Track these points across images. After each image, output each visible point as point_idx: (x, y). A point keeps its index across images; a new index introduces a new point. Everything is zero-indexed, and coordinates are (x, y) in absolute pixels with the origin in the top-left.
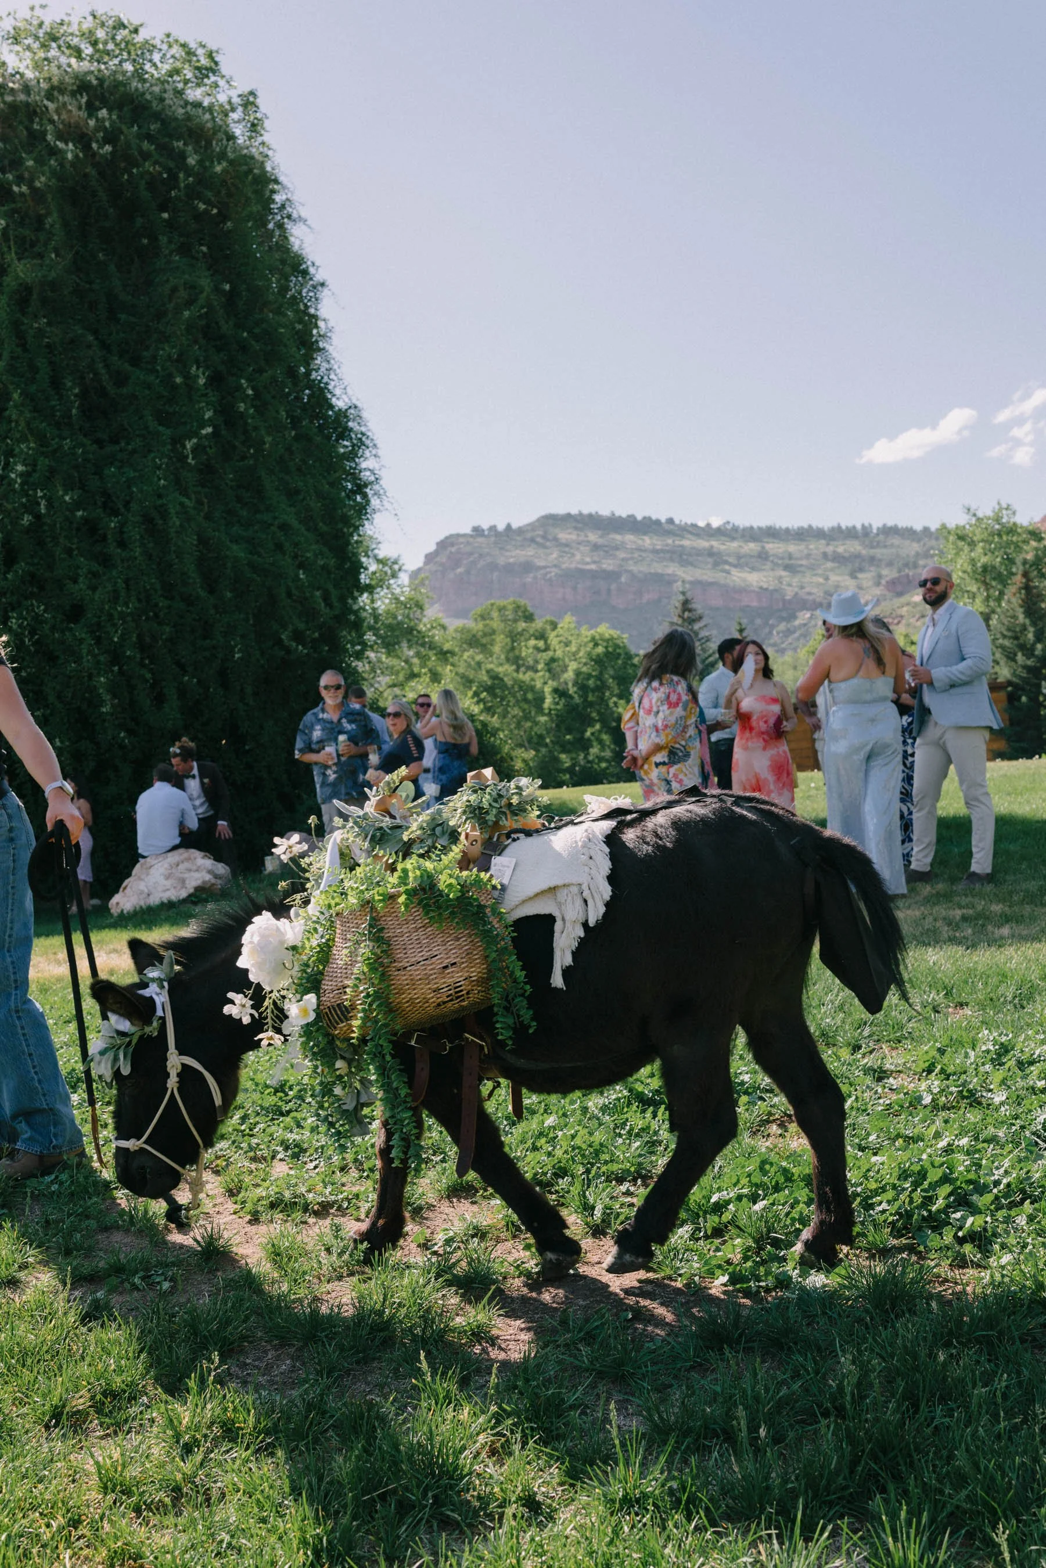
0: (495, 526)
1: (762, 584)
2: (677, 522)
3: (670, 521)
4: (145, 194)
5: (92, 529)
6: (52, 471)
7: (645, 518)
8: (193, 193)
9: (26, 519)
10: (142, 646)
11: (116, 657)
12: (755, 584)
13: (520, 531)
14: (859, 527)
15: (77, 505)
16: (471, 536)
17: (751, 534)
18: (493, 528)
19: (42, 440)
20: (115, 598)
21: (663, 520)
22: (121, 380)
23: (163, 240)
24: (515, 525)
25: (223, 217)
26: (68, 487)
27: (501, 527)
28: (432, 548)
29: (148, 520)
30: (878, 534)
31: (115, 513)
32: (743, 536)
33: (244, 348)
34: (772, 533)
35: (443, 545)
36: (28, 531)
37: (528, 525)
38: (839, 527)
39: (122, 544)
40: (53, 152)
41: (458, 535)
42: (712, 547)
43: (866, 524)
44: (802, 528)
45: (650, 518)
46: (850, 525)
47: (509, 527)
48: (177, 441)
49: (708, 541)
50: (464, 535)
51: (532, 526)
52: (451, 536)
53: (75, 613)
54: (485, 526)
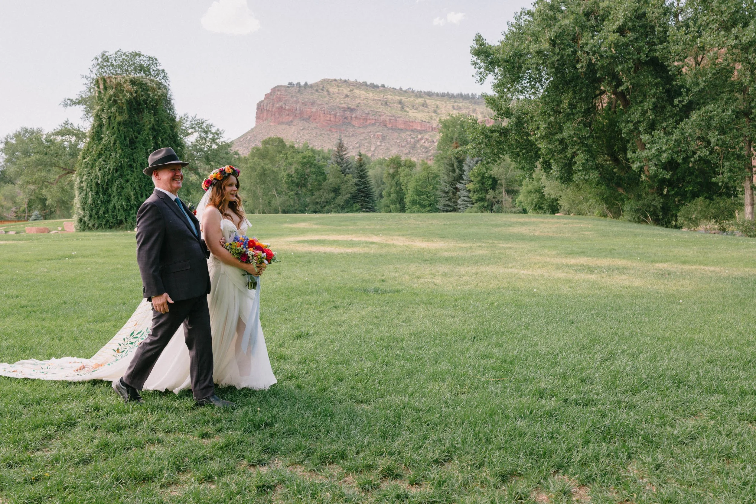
0: (300, 83)
1: (422, 119)
2: (386, 86)
3: (383, 86)
4: (142, 102)
5: (131, 166)
6: (124, 155)
7: (371, 84)
8: (150, 102)
9: (120, 164)
10: (139, 187)
11: (135, 189)
12: (420, 118)
13: (311, 86)
14: (470, 94)
15: (129, 162)
16: (288, 87)
17: (419, 95)
18: (298, 84)
19: (122, 150)
20: (135, 179)
21: (380, 85)
22: (137, 138)
23: (145, 110)
24: (309, 83)
25: (157, 105)
26: (127, 158)
27: (302, 84)
28: (269, 91)
29: (141, 164)
30: (478, 99)
31: (135, 163)
32: (416, 95)
33: (160, 131)
34: (430, 94)
35: (273, 90)
36: (120, 167)
37: (315, 83)
38: (461, 94)
39: (136, 169)
40: (125, 95)
41: (281, 86)
42: (401, 99)
43: (474, 93)
44: (444, 93)
45: (373, 84)
46: (466, 93)
47: (306, 84)
48: (146, 149)
49: (400, 96)
50: (284, 86)
51: (317, 84)
52: (278, 86)
53: (127, 181)
54: (295, 82)
